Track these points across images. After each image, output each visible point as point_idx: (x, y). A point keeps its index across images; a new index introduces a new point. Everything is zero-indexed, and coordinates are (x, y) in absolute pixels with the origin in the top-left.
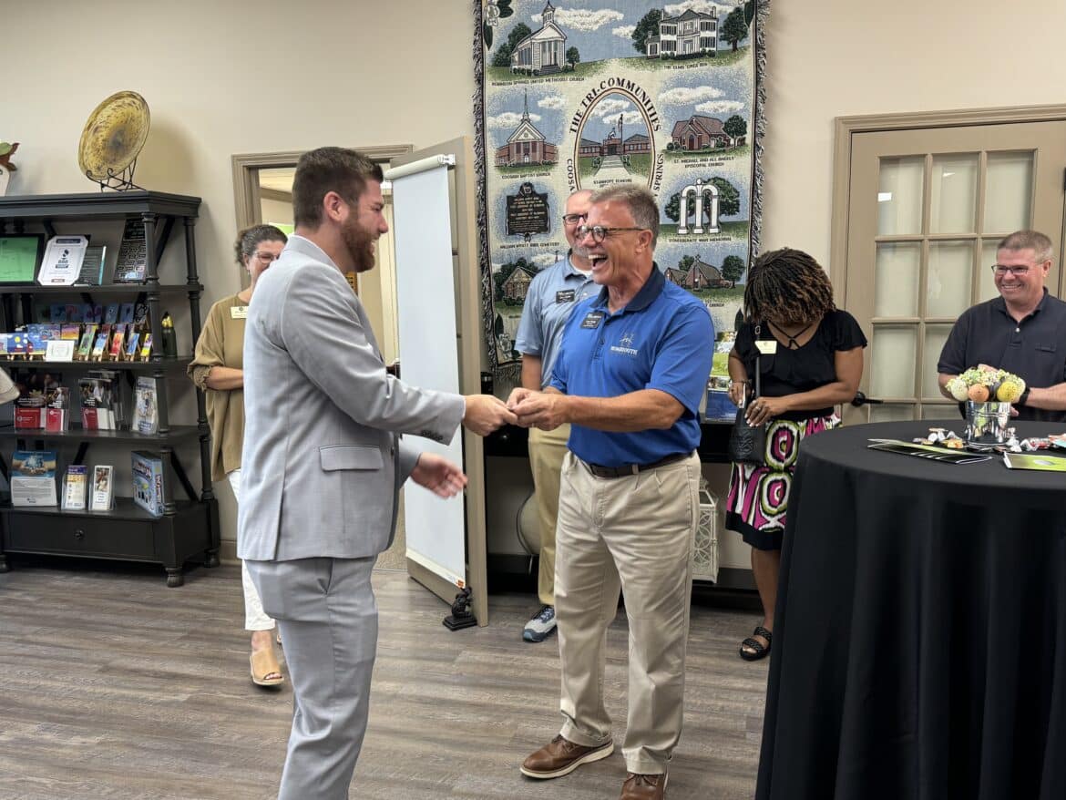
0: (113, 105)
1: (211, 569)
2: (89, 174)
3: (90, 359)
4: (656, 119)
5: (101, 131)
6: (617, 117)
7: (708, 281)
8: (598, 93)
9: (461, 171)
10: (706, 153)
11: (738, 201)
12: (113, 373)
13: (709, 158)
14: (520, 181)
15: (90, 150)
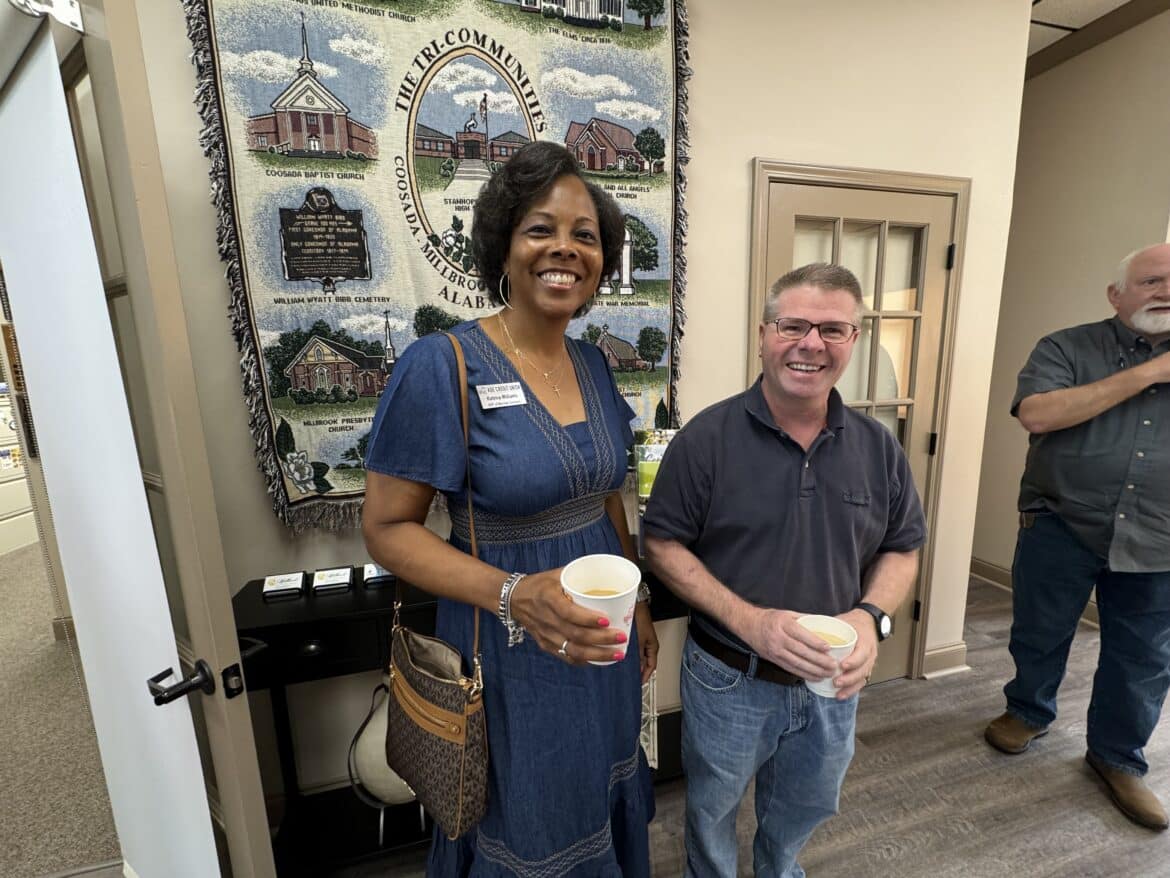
4: (540, 113)
7: (620, 361)
10: (613, 177)
13: (617, 185)
14: (305, 183)
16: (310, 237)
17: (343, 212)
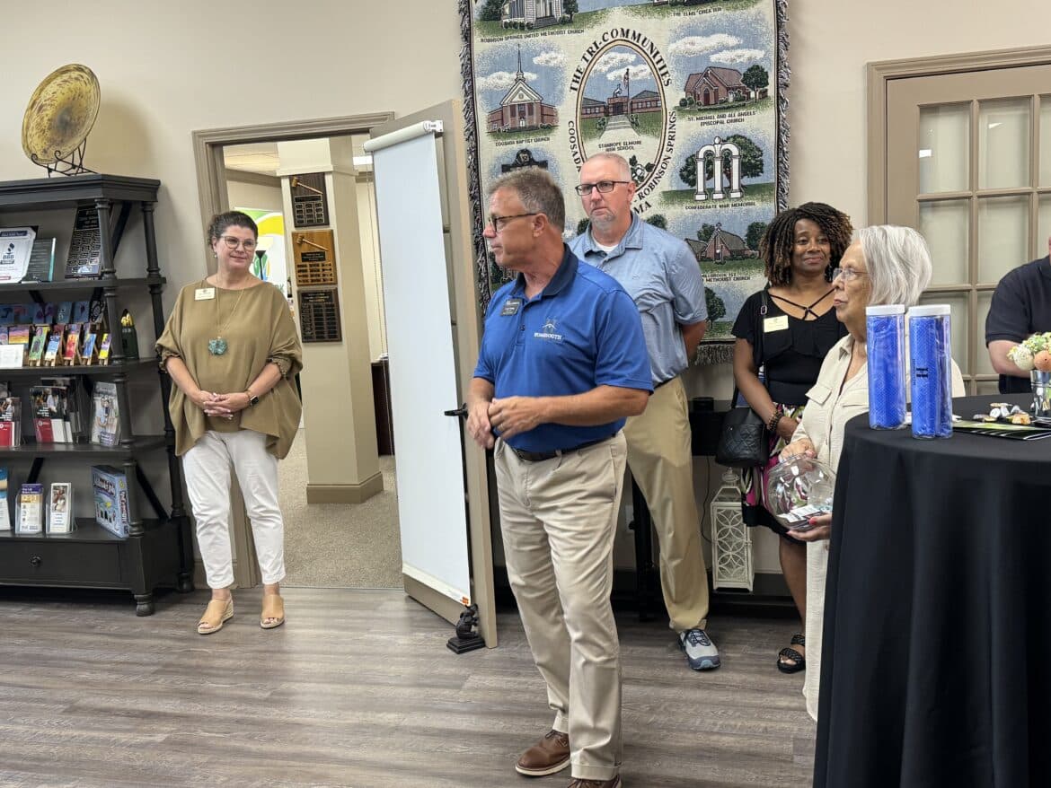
0: (59, 80)
1: (185, 595)
2: (34, 158)
3: (41, 365)
4: (667, 72)
5: (45, 110)
6: (623, 72)
7: (731, 252)
8: (600, 47)
9: (449, 138)
10: (724, 108)
11: (761, 161)
12: (67, 379)
13: (727, 114)
14: (516, 147)
15: (35, 132)
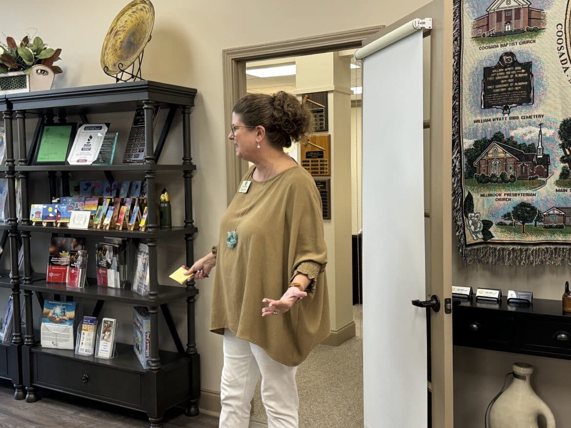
2: (106, 70)
9: (438, 35)
14: (500, 50)
16: (499, 82)
17: (520, 65)
